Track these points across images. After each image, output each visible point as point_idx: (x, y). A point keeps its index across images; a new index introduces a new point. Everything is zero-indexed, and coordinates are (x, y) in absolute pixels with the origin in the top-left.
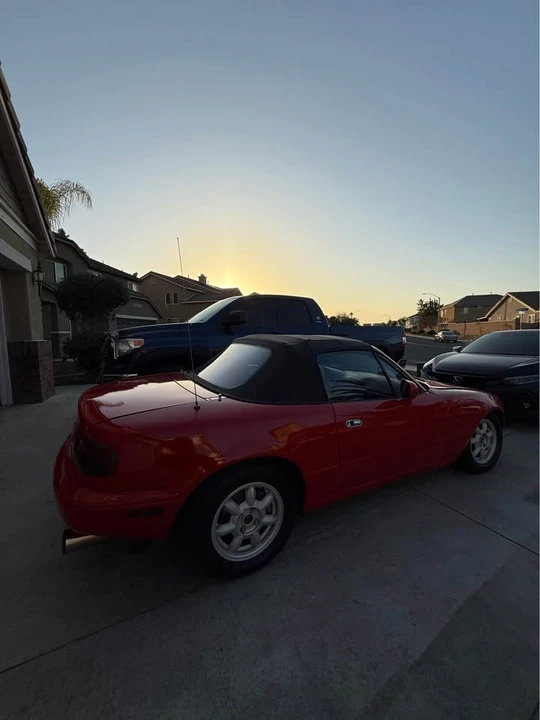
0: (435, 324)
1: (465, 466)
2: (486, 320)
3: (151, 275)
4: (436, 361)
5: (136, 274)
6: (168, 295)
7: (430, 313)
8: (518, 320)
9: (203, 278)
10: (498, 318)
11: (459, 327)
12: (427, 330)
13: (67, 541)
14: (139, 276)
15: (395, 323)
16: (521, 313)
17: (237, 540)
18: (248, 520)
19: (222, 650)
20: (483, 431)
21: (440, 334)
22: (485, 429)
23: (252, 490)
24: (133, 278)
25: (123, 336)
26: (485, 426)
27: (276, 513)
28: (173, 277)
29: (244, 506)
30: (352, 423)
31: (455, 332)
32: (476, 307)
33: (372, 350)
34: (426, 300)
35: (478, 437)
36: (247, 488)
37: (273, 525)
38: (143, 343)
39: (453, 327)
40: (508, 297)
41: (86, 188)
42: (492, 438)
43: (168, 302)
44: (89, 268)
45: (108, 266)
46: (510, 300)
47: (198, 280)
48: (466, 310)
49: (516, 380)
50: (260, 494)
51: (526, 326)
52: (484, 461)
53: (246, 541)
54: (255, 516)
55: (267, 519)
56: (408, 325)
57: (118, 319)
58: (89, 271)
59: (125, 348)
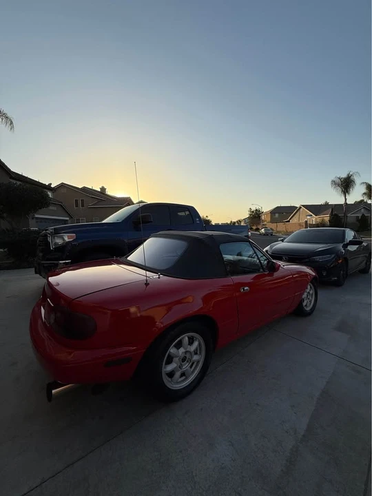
0: (259, 224)
1: (299, 312)
2: (289, 221)
3: (62, 185)
4: (271, 248)
5: (51, 184)
6: (76, 201)
7: (256, 216)
8: (306, 222)
9: (103, 189)
10: (295, 220)
11: (273, 226)
12: (254, 228)
13: (53, 391)
14: (52, 186)
15: (234, 223)
16: (308, 217)
17: (178, 374)
18: (184, 360)
19: (181, 452)
20: (308, 290)
21: (263, 231)
22: (309, 289)
23: (187, 338)
24: (48, 187)
25: (57, 232)
26: (309, 287)
27: (200, 353)
28: (80, 187)
29: (182, 350)
30: (244, 289)
31: (272, 229)
32: (283, 213)
33: (250, 242)
34: (253, 209)
35: (306, 294)
36: (183, 338)
37: (198, 362)
38: (75, 238)
39: (270, 226)
40: (300, 208)
41: (9, 115)
42: (312, 294)
43: (77, 206)
44: (11, 178)
45: (27, 178)
46: (301, 210)
47: (99, 190)
48: (277, 215)
49: (317, 258)
50: (191, 341)
51: (312, 226)
52: (308, 309)
53: (183, 374)
54: (188, 356)
55: (195, 358)
56: (242, 224)
57: (37, 218)
58: (11, 180)
59: (59, 241)
